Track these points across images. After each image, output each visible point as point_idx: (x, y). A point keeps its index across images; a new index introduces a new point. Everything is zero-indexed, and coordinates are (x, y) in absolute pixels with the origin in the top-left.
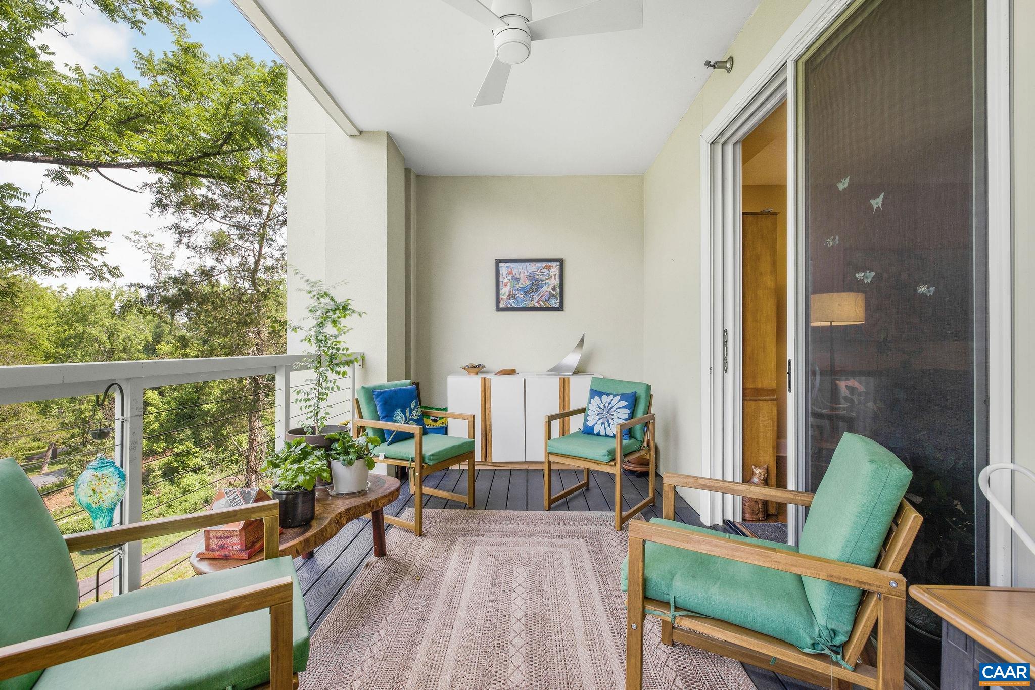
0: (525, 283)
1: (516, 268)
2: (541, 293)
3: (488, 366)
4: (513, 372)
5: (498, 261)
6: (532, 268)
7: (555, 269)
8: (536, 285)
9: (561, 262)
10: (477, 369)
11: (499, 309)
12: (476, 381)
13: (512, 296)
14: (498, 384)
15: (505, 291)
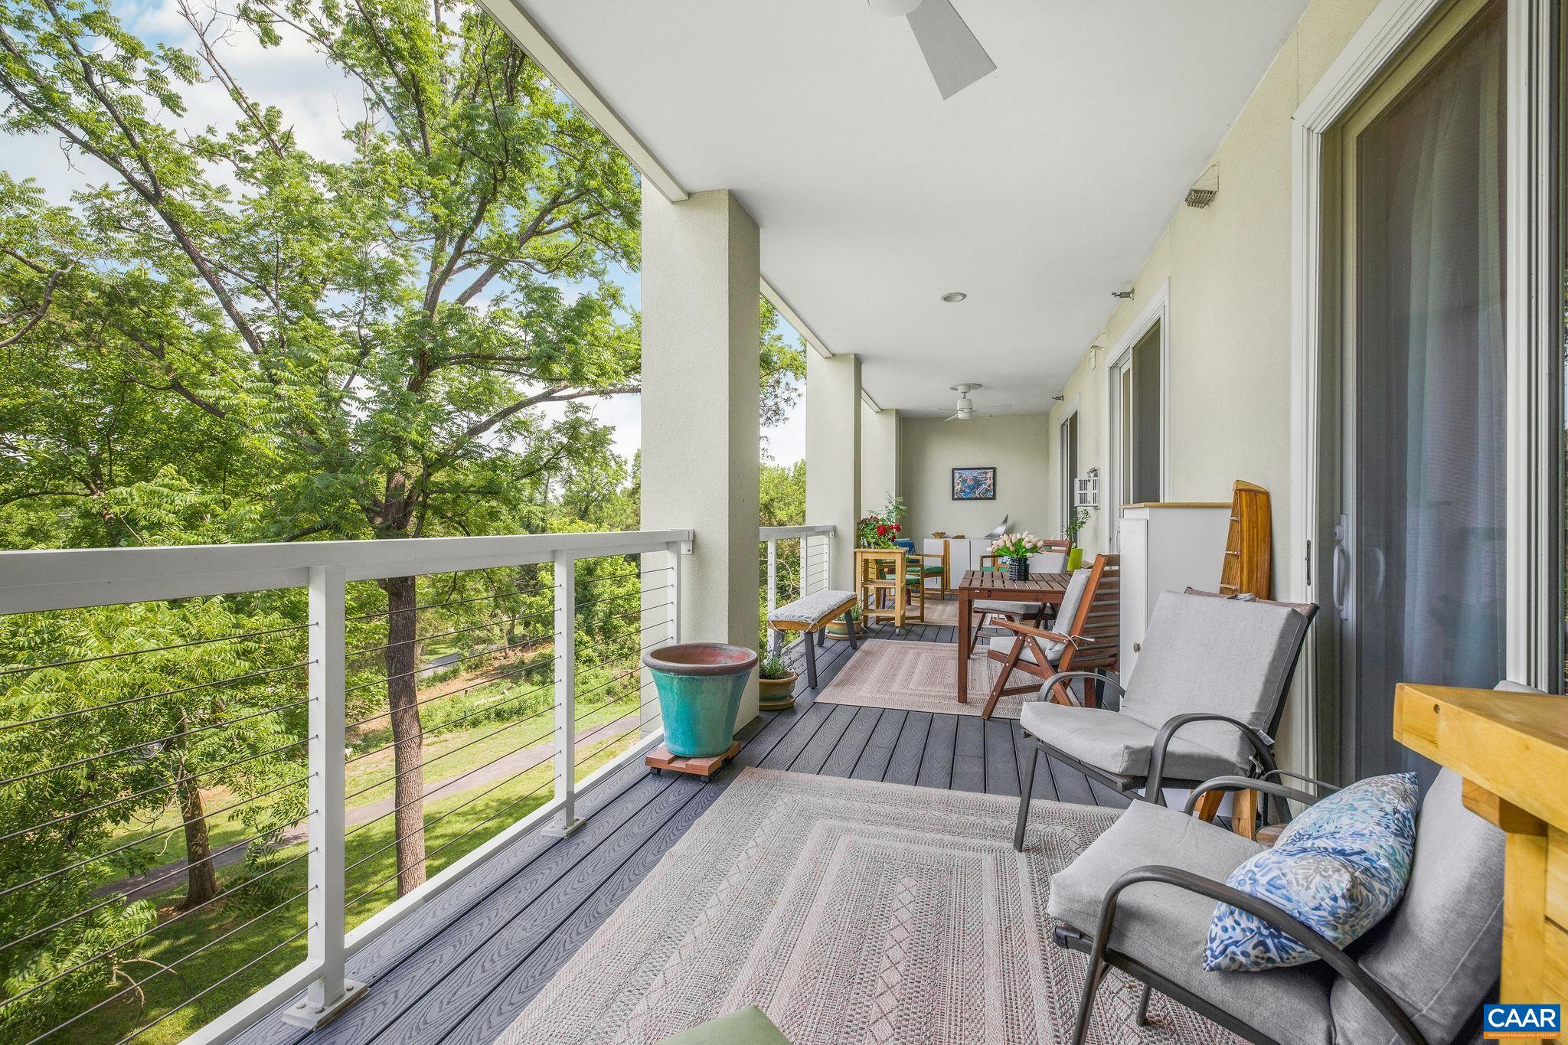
0: (970, 482)
1: (965, 474)
2: (981, 489)
3: (947, 534)
4: (963, 537)
5: (953, 470)
6: (975, 473)
7: (990, 474)
8: (977, 483)
9: (994, 470)
10: (941, 535)
11: (954, 499)
12: (941, 542)
13: (962, 491)
14: (953, 543)
15: (958, 488)
